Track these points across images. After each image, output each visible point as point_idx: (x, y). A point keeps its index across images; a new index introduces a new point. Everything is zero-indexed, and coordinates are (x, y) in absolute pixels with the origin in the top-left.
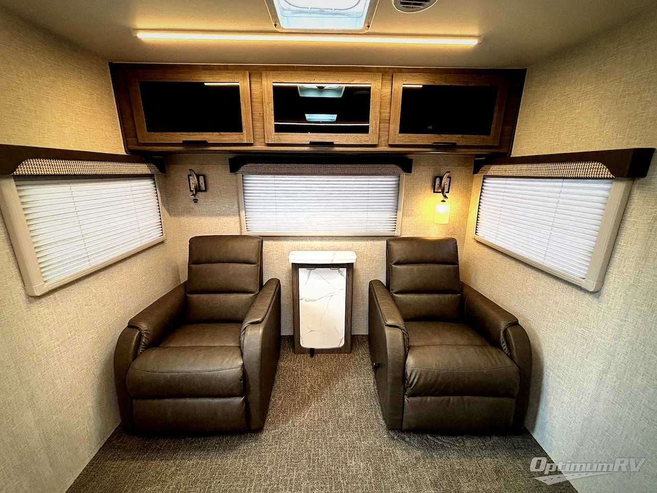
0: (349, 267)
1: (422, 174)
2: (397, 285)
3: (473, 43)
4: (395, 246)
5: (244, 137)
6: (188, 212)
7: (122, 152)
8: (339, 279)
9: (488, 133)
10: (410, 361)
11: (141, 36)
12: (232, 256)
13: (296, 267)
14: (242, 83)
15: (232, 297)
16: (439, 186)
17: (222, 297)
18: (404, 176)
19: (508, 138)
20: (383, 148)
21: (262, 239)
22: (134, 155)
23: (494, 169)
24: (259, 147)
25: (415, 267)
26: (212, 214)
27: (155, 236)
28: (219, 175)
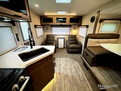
0: (64, 38)
1: (73, 27)
2: (69, 40)
3: (76, 15)
4: (69, 36)
5: (53, 23)
6: (46, 32)
7: (40, 25)
8: (63, 40)
9: (79, 23)
10: (70, 46)
11: (45, 14)
12: (51, 37)
13: (58, 38)
14: (53, 17)
15: (51, 41)
16: (75, 29)
17: (50, 41)
18: (71, 28)
19: (81, 23)
20: (68, 25)
21: (54, 35)
22: (41, 25)
23: (80, 27)
24: (55, 24)
25: (71, 38)
26: (48, 32)
27: (43, 34)
28: (49, 27)
